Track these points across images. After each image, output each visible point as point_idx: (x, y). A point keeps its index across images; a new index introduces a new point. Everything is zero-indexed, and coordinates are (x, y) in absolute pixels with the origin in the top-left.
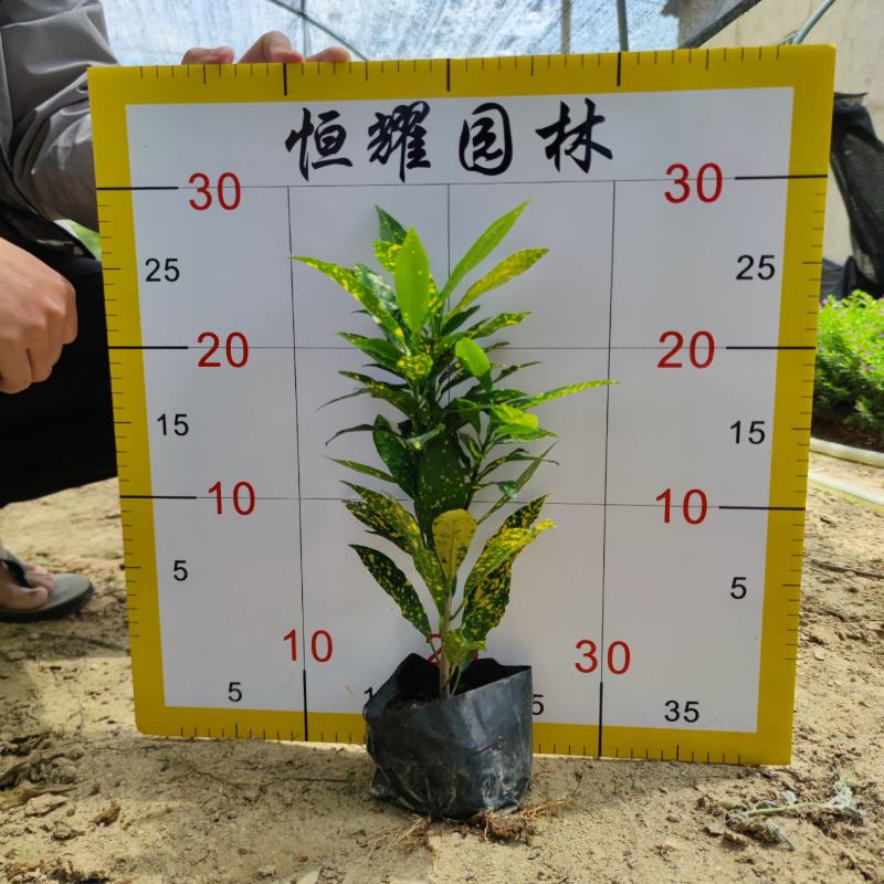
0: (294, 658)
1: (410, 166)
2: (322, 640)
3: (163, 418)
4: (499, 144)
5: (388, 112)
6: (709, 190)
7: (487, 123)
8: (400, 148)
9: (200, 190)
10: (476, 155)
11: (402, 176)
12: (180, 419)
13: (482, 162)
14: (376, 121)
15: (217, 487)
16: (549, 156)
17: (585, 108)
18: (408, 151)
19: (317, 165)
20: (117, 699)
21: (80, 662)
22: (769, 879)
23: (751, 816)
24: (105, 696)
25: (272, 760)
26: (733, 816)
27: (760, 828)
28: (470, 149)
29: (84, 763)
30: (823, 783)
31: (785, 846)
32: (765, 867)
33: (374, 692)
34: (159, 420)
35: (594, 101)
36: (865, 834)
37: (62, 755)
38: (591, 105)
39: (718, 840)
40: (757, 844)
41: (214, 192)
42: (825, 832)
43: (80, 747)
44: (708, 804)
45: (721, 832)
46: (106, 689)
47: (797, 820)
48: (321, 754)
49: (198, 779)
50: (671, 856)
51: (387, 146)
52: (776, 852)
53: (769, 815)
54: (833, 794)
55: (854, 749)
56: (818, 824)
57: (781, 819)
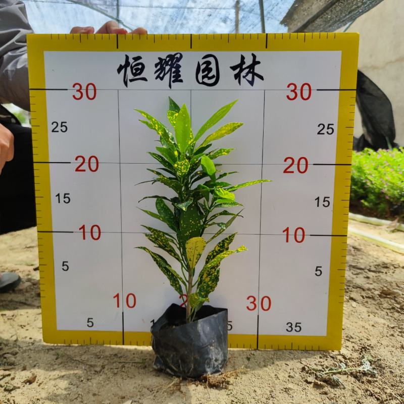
0: (118, 306)
1: (174, 82)
2: (131, 298)
3: (58, 195)
4: (214, 72)
5: (164, 57)
6: (306, 95)
7: (208, 63)
8: (169, 73)
9: (78, 91)
10: (203, 77)
11: (170, 86)
12: (66, 196)
13: (206, 80)
14: (158, 61)
15: (83, 227)
16: (236, 79)
17: (252, 57)
18: (173, 75)
19: (131, 81)
20: (33, 328)
21: (15, 312)
22: (335, 402)
23: (325, 374)
24: (27, 327)
25: (107, 354)
26: (318, 374)
27: (330, 379)
28: (201, 75)
29: (19, 357)
30: (357, 360)
31: (342, 387)
32: (332, 395)
33: (155, 321)
34: (56, 196)
35: (256, 55)
36: (376, 381)
37: (8, 353)
38: (254, 56)
39: (312, 385)
40: (329, 386)
41: (84, 92)
42: (359, 381)
43: (17, 350)
44: (307, 369)
45: (313, 381)
46: (28, 324)
47: (346, 376)
48: (130, 351)
49: (73, 363)
50: (291, 392)
51: (163, 73)
52: (337, 390)
53: (334, 374)
54: (362, 364)
55: (370, 345)
56: (356, 377)
57: (339, 375)
